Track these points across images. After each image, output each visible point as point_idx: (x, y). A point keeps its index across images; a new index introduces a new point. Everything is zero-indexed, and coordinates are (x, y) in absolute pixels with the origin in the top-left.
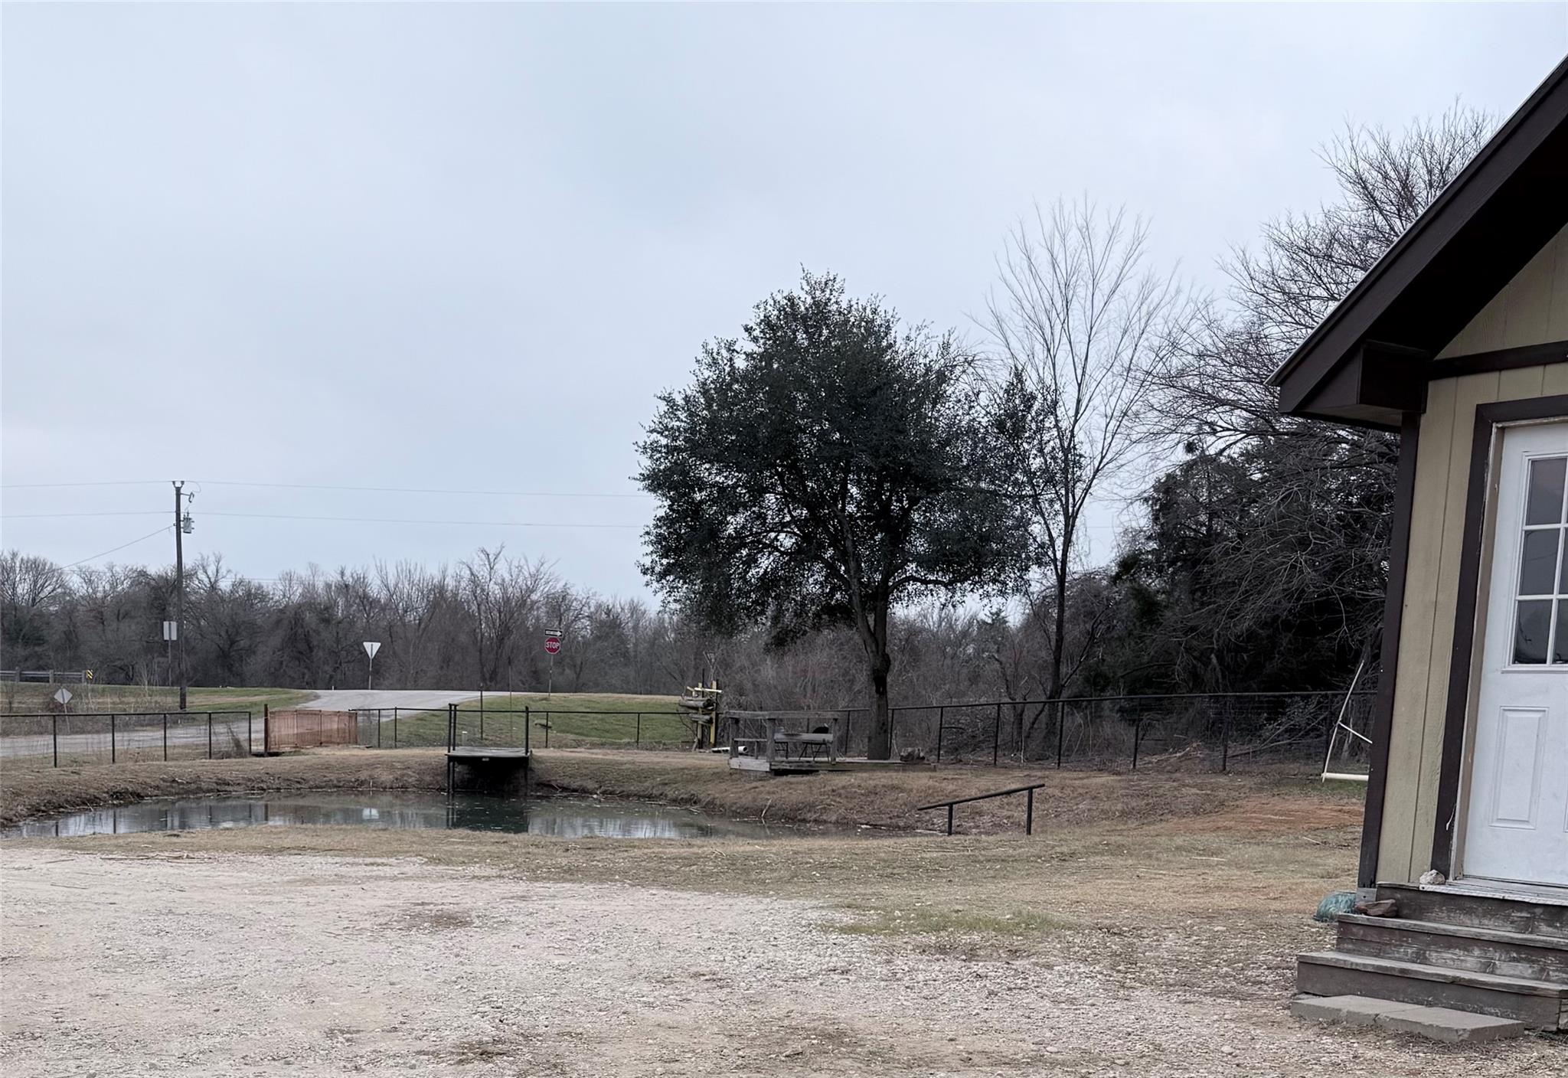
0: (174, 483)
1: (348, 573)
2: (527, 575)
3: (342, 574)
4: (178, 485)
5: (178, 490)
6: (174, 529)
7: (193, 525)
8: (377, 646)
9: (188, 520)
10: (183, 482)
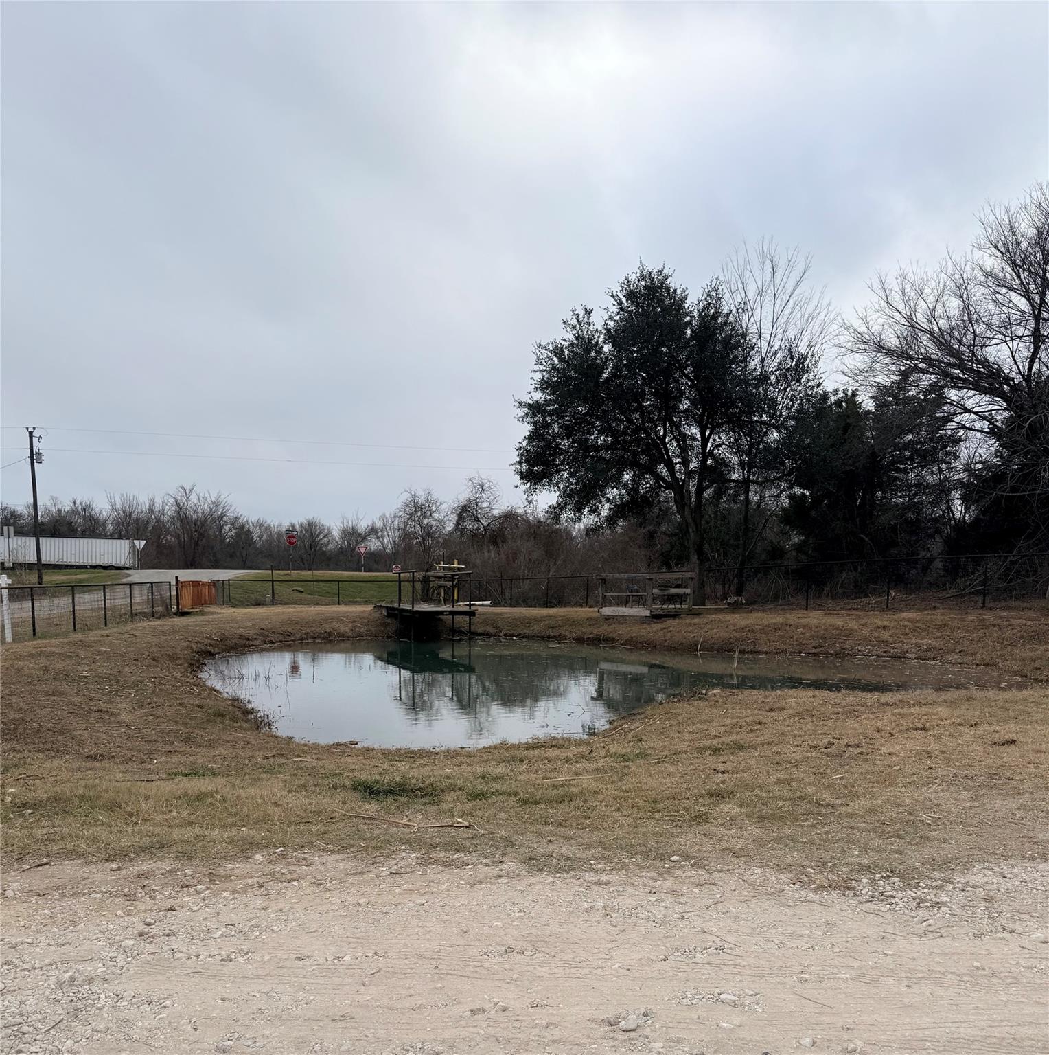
0: (27, 429)
1: (78, 502)
2: (210, 502)
3: (75, 503)
4: (31, 430)
5: (31, 433)
6: (29, 460)
7: (43, 458)
8: (143, 542)
9: (39, 454)
10: (34, 429)
